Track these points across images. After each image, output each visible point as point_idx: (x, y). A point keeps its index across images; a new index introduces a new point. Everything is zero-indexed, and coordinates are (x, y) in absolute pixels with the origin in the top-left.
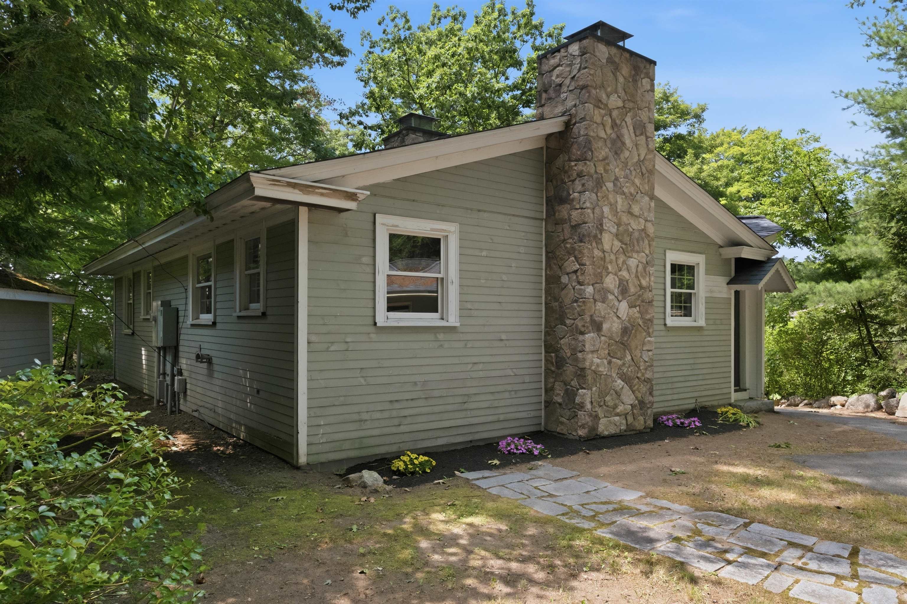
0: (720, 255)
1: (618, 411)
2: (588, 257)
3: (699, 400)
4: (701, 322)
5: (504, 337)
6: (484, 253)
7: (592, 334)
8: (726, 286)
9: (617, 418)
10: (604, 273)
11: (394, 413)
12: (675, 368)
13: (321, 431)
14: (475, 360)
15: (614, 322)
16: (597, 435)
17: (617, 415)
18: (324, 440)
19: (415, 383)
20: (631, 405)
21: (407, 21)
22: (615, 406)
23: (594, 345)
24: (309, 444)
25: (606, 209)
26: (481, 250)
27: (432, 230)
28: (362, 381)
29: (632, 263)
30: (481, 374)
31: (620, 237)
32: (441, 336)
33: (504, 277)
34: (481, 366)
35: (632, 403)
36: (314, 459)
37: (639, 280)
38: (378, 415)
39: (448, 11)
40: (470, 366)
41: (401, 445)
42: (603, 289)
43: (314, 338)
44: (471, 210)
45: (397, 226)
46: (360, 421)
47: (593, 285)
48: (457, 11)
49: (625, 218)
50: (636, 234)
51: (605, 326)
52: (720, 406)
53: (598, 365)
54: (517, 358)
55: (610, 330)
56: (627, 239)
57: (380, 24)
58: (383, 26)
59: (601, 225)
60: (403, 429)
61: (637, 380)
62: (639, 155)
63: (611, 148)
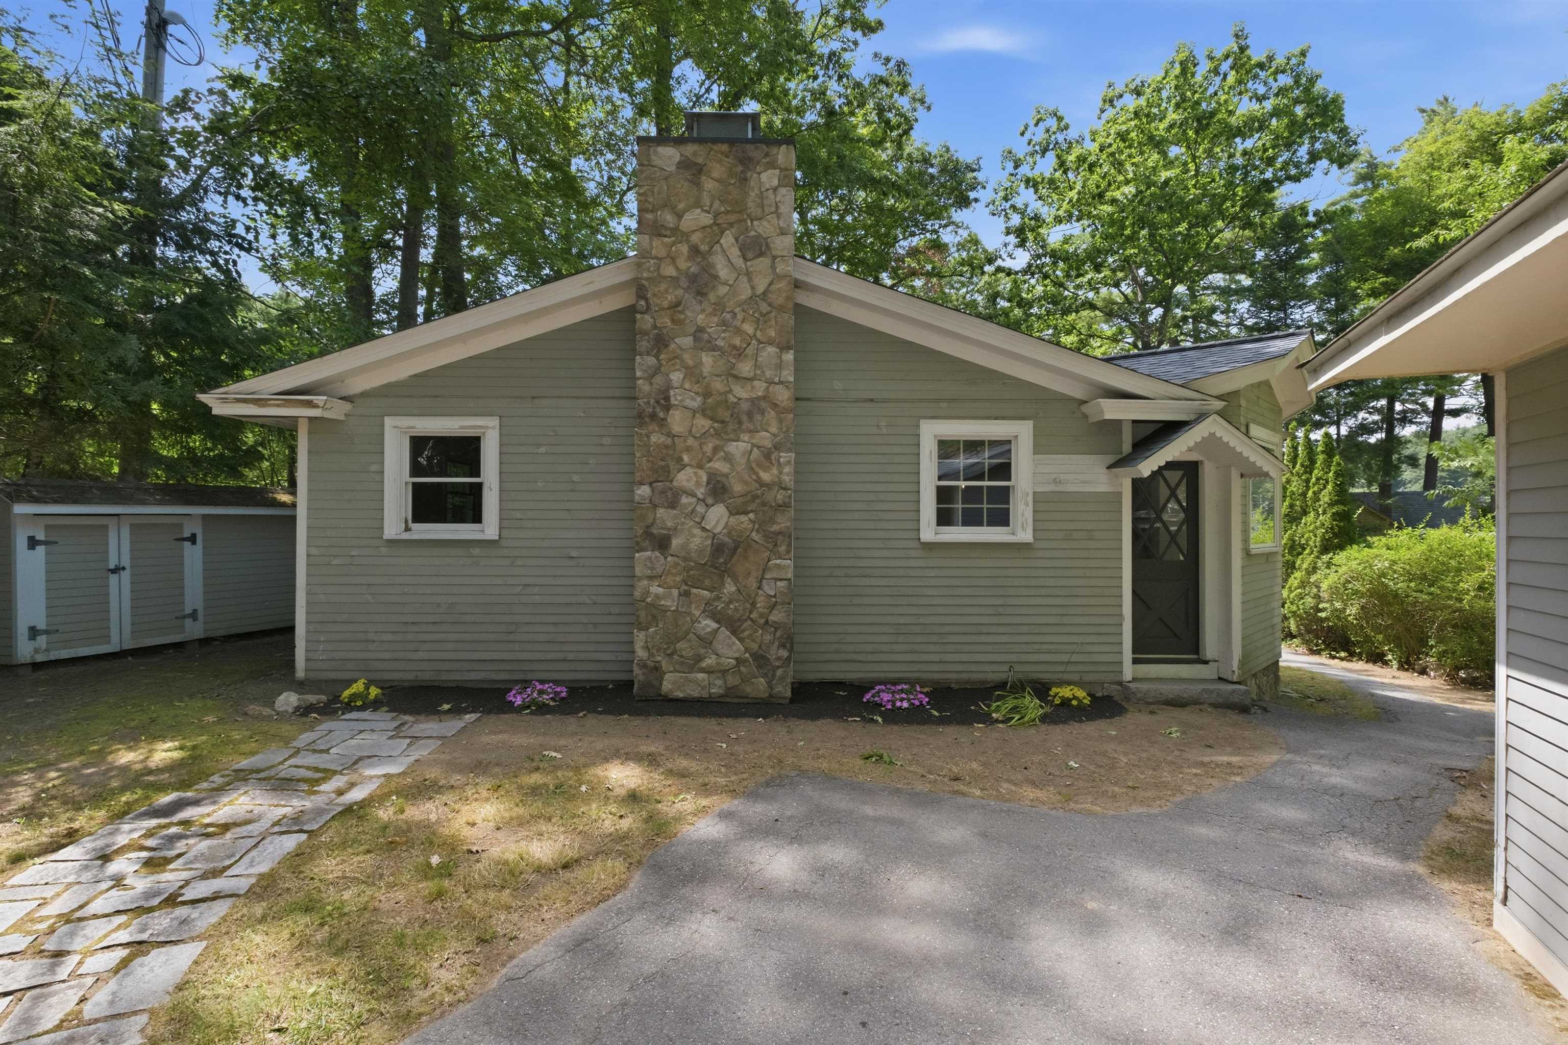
0: (1085, 417)
1: (704, 665)
2: (639, 446)
3: (1017, 668)
4: (1025, 535)
5: (574, 553)
6: (543, 450)
7: (649, 553)
8: (1105, 471)
9: (701, 676)
10: (672, 465)
11: (410, 637)
12: (976, 610)
13: (321, 648)
14: (524, 581)
15: (694, 536)
16: (660, 695)
17: (703, 670)
18: (324, 657)
19: (439, 605)
20: (737, 659)
21: (1060, 119)
22: (699, 658)
23: (652, 569)
24: (307, 660)
25: (676, 377)
26: (539, 445)
27: (461, 428)
28: (369, 597)
29: (737, 448)
30: (537, 599)
31: (709, 413)
32: (476, 551)
33: (576, 478)
34: (536, 590)
35: (736, 655)
36: (312, 675)
37: (757, 474)
38: (389, 637)
39: (1127, 86)
40: (519, 588)
41: (419, 674)
42: (671, 489)
43: (314, 551)
44: (521, 398)
45: (414, 427)
46: (367, 641)
47: (651, 484)
48: (1138, 82)
49: (718, 385)
50: (745, 406)
51: (675, 542)
52: (1061, 683)
53: (657, 597)
54: (599, 581)
55: (684, 546)
56: (725, 414)
57: (1022, 134)
58: (1028, 135)
59: (667, 399)
60: (421, 655)
61: (749, 623)
62: (753, 288)
63: (688, 287)
